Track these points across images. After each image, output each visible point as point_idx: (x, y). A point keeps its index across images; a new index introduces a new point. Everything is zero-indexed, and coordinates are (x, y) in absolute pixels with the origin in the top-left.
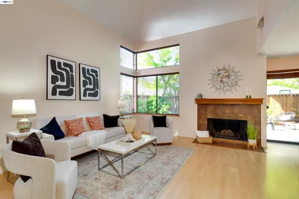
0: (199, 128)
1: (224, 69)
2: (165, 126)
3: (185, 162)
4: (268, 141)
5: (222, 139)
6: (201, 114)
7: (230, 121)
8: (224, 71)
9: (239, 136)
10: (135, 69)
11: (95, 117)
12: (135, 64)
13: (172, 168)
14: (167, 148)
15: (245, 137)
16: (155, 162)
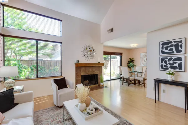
0: (77, 83)
2: (66, 87)
6: (78, 73)
10: (1, 24)
12: (2, 17)
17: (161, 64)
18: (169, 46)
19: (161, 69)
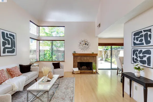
0: (74, 67)
1: (84, 41)
2: (60, 68)
3: (75, 85)
4: (99, 69)
5: (83, 71)
6: (75, 60)
7: (86, 63)
8: (84, 42)
9: (89, 68)
10: (38, 35)
11: (14, 68)
12: (38, 32)
13: (71, 90)
14: (62, 79)
15: (91, 69)
16: (61, 89)
17: (133, 56)
18: (139, 36)
19: (133, 62)
